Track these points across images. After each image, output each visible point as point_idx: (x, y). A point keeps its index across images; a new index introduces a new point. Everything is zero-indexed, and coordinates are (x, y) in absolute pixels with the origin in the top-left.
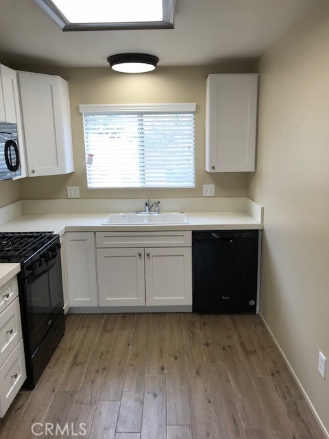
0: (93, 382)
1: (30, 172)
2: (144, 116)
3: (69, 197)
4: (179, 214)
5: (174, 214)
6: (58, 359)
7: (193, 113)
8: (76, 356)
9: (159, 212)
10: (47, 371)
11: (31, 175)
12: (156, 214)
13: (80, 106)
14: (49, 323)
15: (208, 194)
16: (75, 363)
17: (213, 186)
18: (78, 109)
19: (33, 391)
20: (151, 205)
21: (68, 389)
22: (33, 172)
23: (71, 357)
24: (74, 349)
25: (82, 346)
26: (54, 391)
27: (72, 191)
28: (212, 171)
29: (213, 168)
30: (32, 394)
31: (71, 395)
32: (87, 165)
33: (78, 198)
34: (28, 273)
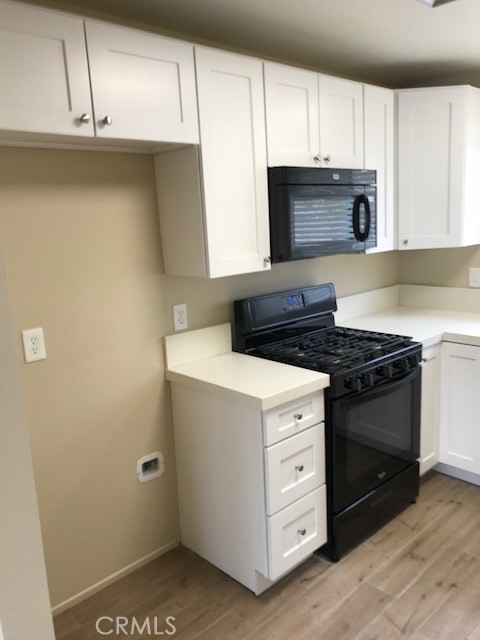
0: (424, 597)
1: (401, 242)
6: (389, 535)
8: (417, 544)
10: (366, 545)
11: (402, 247)
14: (381, 476)
16: (410, 554)
19: (335, 566)
21: (381, 588)
22: (406, 242)
23: (409, 542)
24: (419, 530)
25: (435, 531)
26: (361, 580)
30: (331, 569)
31: (382, 600)
34: (341, 391)
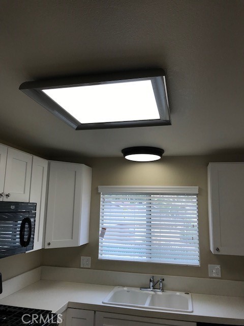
1: (46, 244)
2: (152, 196)
3: (82, 266)
4: (183, 294)
5: (178, 293)
7: (197, 195)
9: (163, 290)
11: (47, 247)
12: (160, 293)
13: (99, 187)
15: (214, 275)
17: (218, 267)
18: (97, 189)
20: (155, 281)
22: (49, 244)
27: (85, 261)
28: (217, 253)
29: (218, 250)
32: (100, 237)
33: (89, 268)
